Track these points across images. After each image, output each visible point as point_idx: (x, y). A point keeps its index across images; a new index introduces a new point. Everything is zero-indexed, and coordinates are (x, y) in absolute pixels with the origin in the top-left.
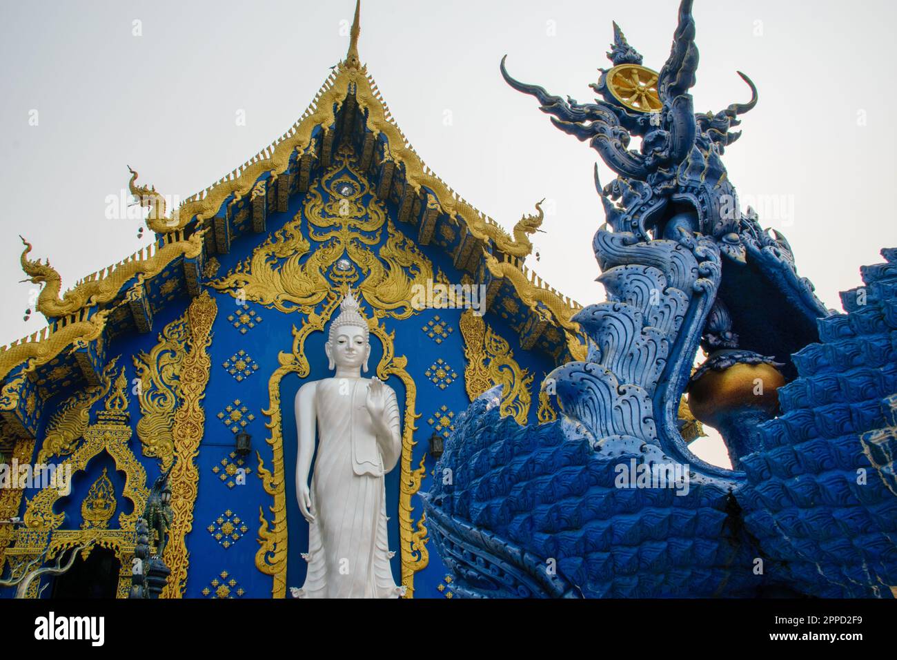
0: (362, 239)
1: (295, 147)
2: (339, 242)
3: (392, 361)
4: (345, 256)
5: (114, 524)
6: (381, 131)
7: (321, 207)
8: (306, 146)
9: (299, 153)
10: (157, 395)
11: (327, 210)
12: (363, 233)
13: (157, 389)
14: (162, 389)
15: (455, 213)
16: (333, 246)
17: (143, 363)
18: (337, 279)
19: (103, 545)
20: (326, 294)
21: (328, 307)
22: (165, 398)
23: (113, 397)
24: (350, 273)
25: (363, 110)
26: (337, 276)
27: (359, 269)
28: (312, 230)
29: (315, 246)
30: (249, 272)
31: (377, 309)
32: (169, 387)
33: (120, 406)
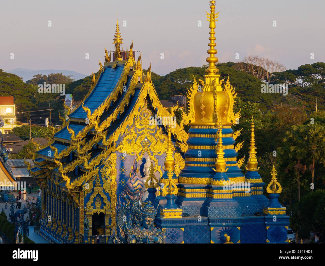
0: (151, 132)
1: (134, 116)
2: (144, 133)
3: (157, 167)
4: (146, 138)
5: (102, 207)
6: (156, 107)
7: (139, 122)
8: (137, 115)
9: (136, 117)
10: (106, 179)
11: (141, 123)
12: (151, 130)
13: (106, 177)
14: (107, 177)
15: (174, 133)
16: (143, 135)
17: (102, 171)
18: (144, 145)
19: (101, 212)
20: (142, 149)
21: (142, 153)
22: (108, 179)
23: (97, 180)
24: (147, 143)
25: (151, 100)
26: (144, 144)
27: (149, 141)
28: (137, 130)
29: (138, 135)
30: (123, 145)
31: (154, 153)
32: (108, 176)
33: (99, 181)
